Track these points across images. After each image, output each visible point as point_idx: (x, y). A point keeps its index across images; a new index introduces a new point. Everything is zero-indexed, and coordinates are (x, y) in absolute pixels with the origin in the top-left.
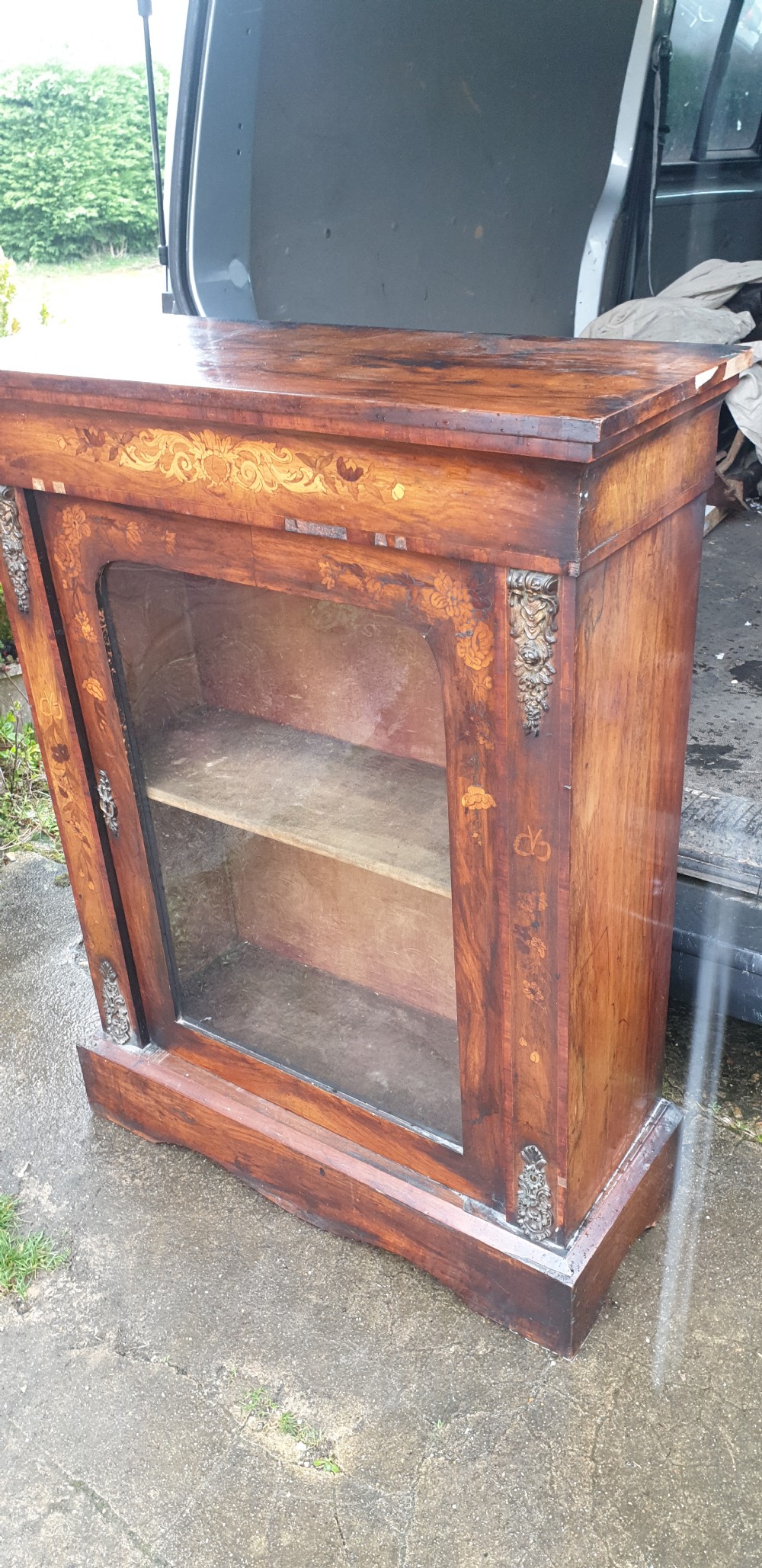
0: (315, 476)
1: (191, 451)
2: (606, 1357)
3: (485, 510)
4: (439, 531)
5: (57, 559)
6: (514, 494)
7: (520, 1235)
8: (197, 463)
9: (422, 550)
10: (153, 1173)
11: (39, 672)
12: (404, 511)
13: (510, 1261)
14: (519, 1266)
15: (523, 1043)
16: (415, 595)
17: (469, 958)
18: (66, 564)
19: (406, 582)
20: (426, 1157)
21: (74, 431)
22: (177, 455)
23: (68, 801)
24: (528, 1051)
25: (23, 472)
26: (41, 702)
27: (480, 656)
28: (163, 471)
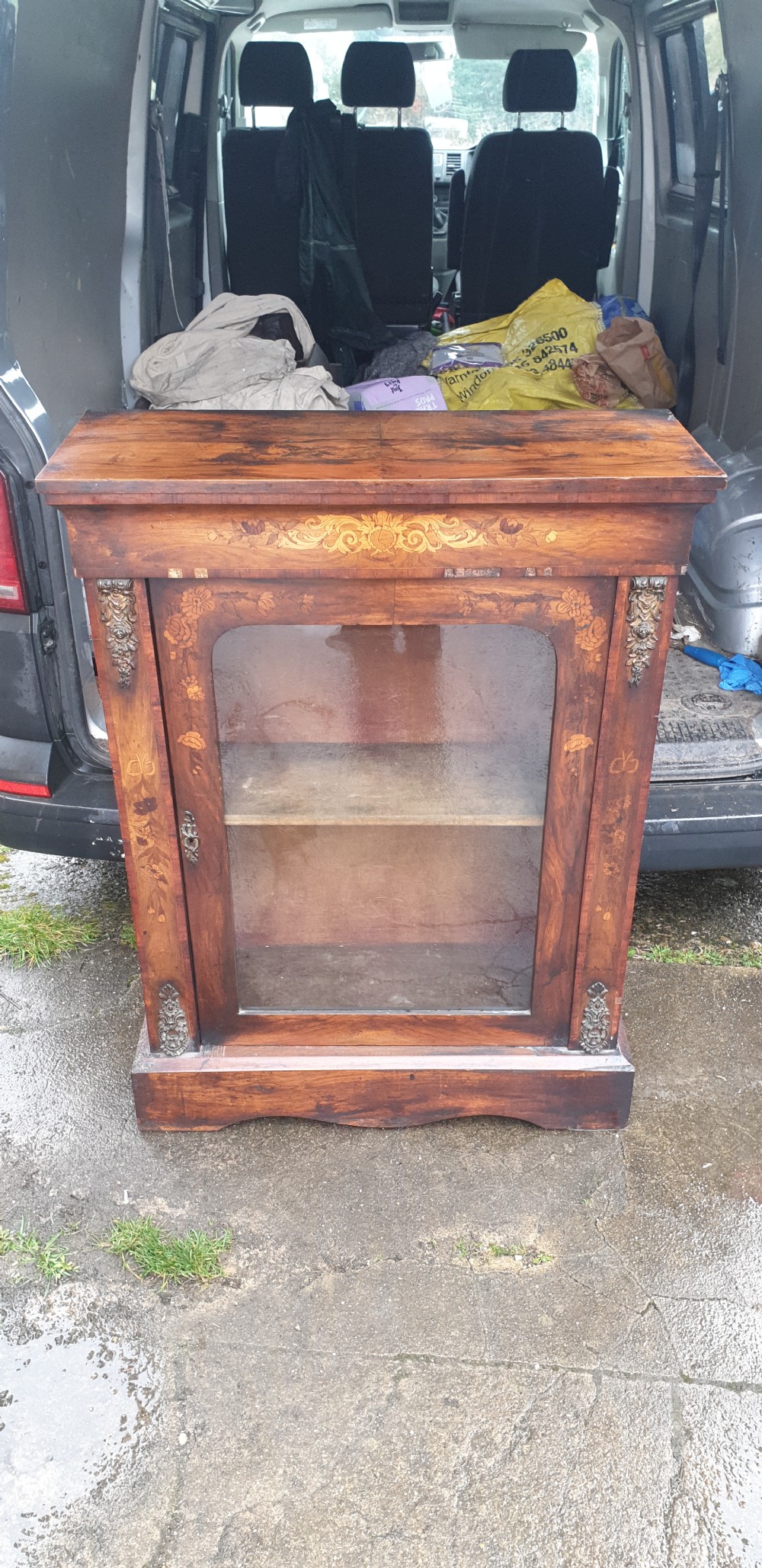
0: (478, 534)
1: (359, 529)
2: (643, 1117)
3: (622, 541)
4: (583, 559)
5: (167, 634)
6: (646, 528)
7: (583, 1055)
8: (364, 538)
9: (566, 574)
11: (133, 737)
12: (554, 550)
13: (583, 1074)
14: (592, 1075)
15: (599, 909)
16: (544, 606)
17: (556, 863)
18: (179, 638)
19: (537, 598)
20: (496, 1030)
21: (230, 524)
22: (344, 533)
23: (146, 847)
24: (602, 914)
25: (161, 565)
26: (129, 766)
27: (594, 640)
28: (326, 547)
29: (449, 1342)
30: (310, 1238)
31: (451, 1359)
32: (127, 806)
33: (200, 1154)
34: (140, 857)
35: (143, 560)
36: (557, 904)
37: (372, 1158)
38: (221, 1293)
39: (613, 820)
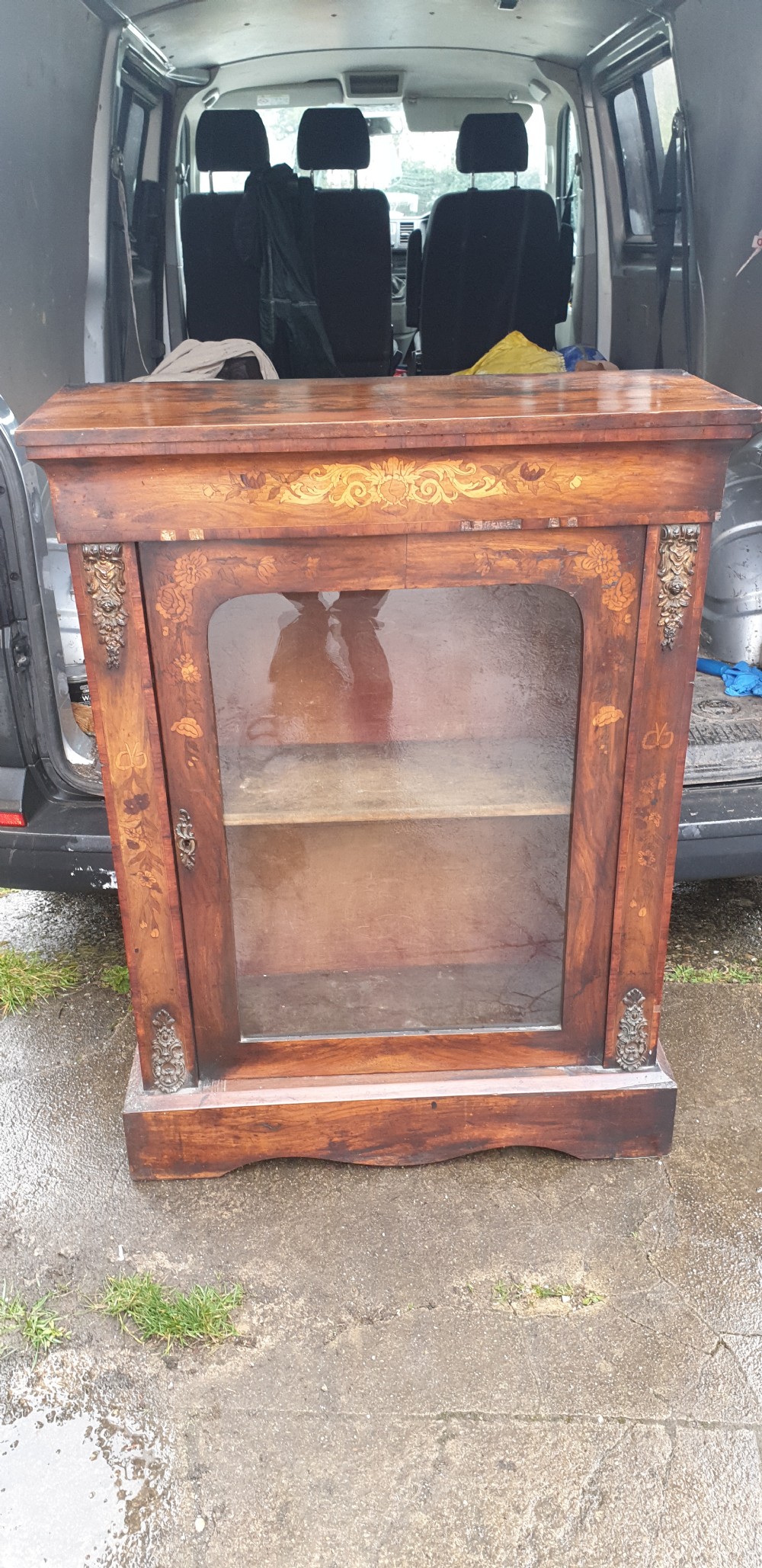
0: (497, 482)
1: (367, 479)
2: (686, 1143)
3: (651, 485)
4: (610, 507)
5: (159, 607)
6: (677, 469)
7: (620, 1072)
8: (373, 489)
9: (592, 524)
10: (242, 1199)
11: (122, 727)
12: (579, 497)
13: (622, 1095)
14: (630, 1094)
15: (634, 904)
16: (568, 563)
17: (585, 853)
18: (172, 611)
19: (561, 554)
20: (523, 1049)
21: (227, 478)
22: (352, 485)
23: (138, 851)
24: (637, 909)
25: (153, 526)
26: (118, 758)
27: (623, 599)
28: (332, 501)
29: (497, 1396)
30: (331, 1288)
31: (502, 1415)
32: (116, 804)
33: (202, 1202)
34: (131, 862)
35: (133, 521)
36: (588, 901)
37: (393, 1199)
38: (234, 1354)
39: (647, 802)
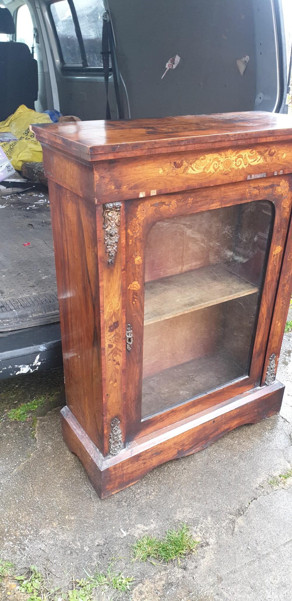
0: (261, 158)
1: (219, 160)
5: (129, 231)
7: (266, 387)
8: (221, 164)
10: (152, 488)
12: (284, 162)
16: (274, 190)
17: (265, 306)
18: (134, 232)
19: (272, 186)
20: (237, 388)
21: (169, 164)
22: (214, 163)
23: (112, 348)
24: (278, 323)
26: (108, 306)
27: (288, 202)
28: (206, 171)
30: (215, 508)
32: (105, 328)
33: (137, 496)
34: (109, 355)
35: (129, 189)
36: (263, 324)
39: (286, 282)
